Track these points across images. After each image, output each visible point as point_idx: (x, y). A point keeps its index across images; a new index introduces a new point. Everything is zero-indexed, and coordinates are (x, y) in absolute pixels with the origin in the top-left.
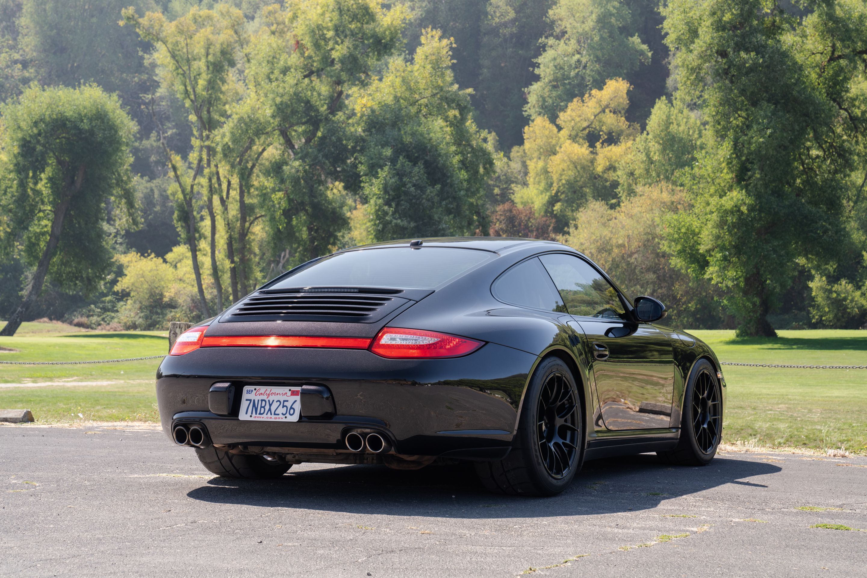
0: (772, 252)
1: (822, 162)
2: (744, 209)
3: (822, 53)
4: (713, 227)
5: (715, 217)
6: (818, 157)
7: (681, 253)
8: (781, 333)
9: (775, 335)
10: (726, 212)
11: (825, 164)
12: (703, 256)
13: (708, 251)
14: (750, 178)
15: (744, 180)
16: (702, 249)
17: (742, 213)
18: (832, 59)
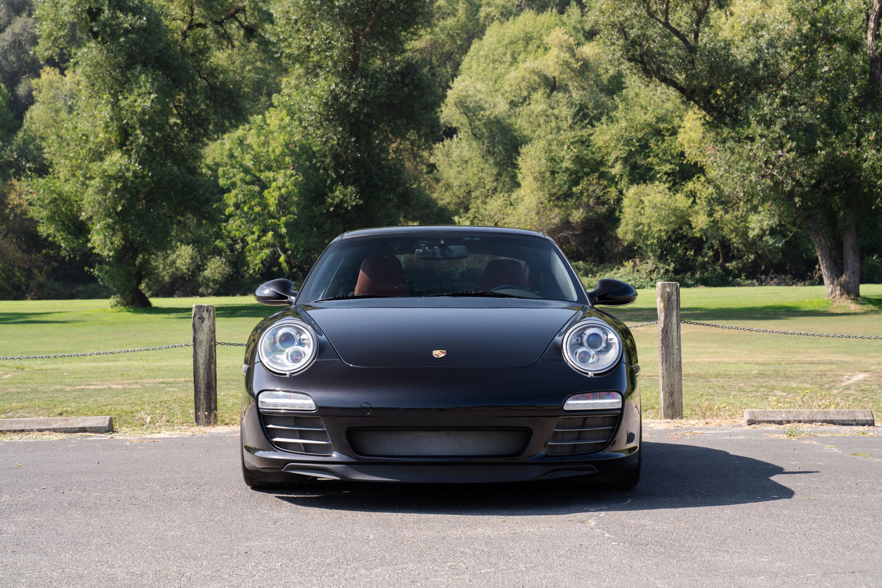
0: (157, 220)
1: (180, 129)
2: (129, 174)
3: (182, 20)
4: (96, 193)
5: (97, 182)
6: (176, 124)
7: (51, 219)
8: (156, 302)
9: (149, 304)
10: (110, 177)
11: (183, 132)
12: (83, 223)
13: (91, 218)
14: (131, 144)
15: (125, 145)
16: (83, 216)
17: (127, 179)
18: (190, 27)
